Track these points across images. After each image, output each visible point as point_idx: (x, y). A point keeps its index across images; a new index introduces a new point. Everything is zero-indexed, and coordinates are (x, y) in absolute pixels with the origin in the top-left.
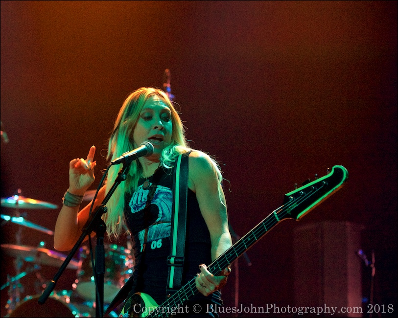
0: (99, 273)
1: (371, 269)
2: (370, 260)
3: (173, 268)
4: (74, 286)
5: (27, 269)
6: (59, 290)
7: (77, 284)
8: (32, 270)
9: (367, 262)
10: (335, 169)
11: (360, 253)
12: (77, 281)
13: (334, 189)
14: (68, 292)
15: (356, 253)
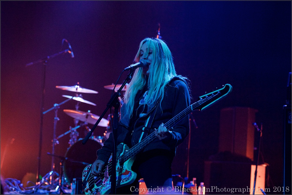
0: (115, 129)
1: (260, 133)
2: (260, 128)
3: (143, 133)
4: (105, 134)
5: (81, 124)
6: (97, 136)
7: (106, 133)
8: (83, 124)
9: (258, 129)
10: (226, 86)
11: (255, 124)
12: (106, 132)
13: (223, 96)
14: (101, 137)
15: (253, 124)
